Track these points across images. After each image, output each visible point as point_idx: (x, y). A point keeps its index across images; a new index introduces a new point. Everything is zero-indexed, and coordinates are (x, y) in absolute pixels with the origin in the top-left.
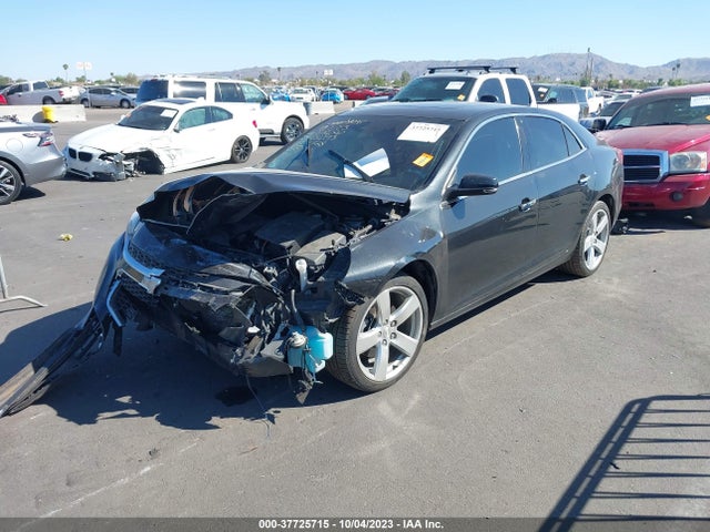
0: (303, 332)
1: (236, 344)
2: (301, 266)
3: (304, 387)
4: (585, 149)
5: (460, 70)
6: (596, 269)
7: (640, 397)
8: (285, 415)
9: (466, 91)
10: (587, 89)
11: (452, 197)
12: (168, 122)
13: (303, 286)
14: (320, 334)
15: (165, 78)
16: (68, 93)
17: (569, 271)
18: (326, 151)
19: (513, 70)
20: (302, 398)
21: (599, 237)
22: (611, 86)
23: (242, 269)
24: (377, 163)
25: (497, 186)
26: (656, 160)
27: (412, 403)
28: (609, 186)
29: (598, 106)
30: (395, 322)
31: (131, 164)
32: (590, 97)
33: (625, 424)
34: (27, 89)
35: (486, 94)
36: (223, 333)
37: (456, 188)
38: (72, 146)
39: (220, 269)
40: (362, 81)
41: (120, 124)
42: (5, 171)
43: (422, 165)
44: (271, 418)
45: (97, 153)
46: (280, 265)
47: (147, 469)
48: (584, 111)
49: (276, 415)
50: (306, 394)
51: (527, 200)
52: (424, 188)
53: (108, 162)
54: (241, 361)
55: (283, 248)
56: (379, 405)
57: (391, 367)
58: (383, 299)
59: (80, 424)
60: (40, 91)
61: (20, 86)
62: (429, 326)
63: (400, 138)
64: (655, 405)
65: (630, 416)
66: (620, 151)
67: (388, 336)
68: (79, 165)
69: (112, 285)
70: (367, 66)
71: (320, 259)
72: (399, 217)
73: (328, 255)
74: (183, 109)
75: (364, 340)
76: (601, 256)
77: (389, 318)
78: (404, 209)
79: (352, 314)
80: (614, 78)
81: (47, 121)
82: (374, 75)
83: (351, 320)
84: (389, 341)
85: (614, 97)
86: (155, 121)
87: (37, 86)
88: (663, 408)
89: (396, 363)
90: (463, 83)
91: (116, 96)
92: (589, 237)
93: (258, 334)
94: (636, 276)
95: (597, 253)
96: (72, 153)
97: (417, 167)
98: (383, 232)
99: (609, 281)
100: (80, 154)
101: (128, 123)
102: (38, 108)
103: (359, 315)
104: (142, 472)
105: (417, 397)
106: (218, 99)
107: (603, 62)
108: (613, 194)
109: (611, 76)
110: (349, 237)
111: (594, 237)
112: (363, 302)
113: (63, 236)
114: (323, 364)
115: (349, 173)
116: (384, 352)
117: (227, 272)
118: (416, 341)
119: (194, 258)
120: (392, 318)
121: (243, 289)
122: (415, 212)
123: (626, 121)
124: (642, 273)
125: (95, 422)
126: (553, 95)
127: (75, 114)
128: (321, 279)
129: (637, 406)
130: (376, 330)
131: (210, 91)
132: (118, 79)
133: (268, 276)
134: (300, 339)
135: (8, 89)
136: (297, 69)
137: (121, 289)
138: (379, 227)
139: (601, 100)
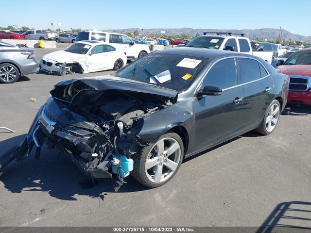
0: (119, 158)
1: (87, 161)
2: (120, 125)
3: (118, 184)
4: (269, 75)
5: (218, 34)
6: (272, 131)
7: (285, 201)
8: (109, 196)
9: (219, 44)
10: (278, 45)
11: (199, 96)
12: (87, 50)
13: (121, 135)
14: (127, 159)
15: (88, 31)
16: (50, 36)
17: (258, 132)
18: (143, 69)
19: (242, 35)
20: (117, 189)
21: (274, 117)
22: (291, 44)
23: (91, 125)
24: (165, 77)
25: (221, 91)
26: (306, 81)
27: (172, 195)
28: (281, 93)
29: (283, 53)
30: (167, 154)
31: (69, 68)
32: (280, 49)
33: (276, 216)
34: (33, 33)
35: (229, 46)
36: (82, 155)
37: (201, 91)
38: (44, 59)
39: (81, 124)
40: (178, 37)
41: (66, 51)
42: (12, 69)
43: (186, 79)
44: (102, 197)
45: (54, 63)
46: (111, 124)
47: (38, 219)
48: (276, 55)
49: (105, 196)
50: (119, 187)
51: (238, 98)
52: (185, 90)
53: (59, 67)
54: (88, 170)
55: (113, 116)
56: (155, 195)
57: (164, 176)
58: (160, 143)
59: (13, 192)
60: (39, 34)
61: (31, 31)
62: (184, 157)
63: (177, 66)
64: (293, 206)
65: (279, 211)
66: (287, 76)
67: (163, 161)
68: (46, 67)
69: (36, 127)
70: (181, 30)
71: (130, 122)
72: (171, 104)
73: (134, 121)
74: (93, 45)
75: (150, 163)
76: (274, 126)
77: (163, 152)
78: (174, 100)
79: (143, 150)
80: (292, 40)
81: (40, 47)
82: (184, 34)
83: (143, 153)
84: (163, 163)
85: (291, 49)
86: (81, 50)
87: (37, 32)
88: (297, 208)
89: (166, 174)
90: (218, 40)
91: (71, 38)
92: (269, 117)
93: (97, 157)
94: (292, 137)
95: (273, 124)
96: (44, 62)
97: (184, 80)
98: (162, 111)
99: (278, 138)
100: (47, 62)
101: (69, 50)
102: (36, 42)
103: (147, 151)
104: (34, 221)
105: (175, 192)
106: (110, 41)
107: (287, 33)
108: (282, 97)
109: (291, 39)
110: (146, 112)
111: (271, 116)
112: (148, 145)
113: (32, 99)
114: (128, 174)
115: (152, 81)
116: (160, 168)
117: (83, 126)
118: (177, 164)
119: (70, 118)
120: (165, 152)
121: (90, 135)
122: (179, 102)
123: (294, 61)
124: (294, 135)
125: (20, 192)
126: (262, 47)
127: (52, 45)
128: (129, 132)
129: (283, 206)
130: (156, 158)
131: (108, 38)
132: (73, 31)
133: (104, 129)
134: (116, 161)
135: (25, 33)
136: (151, 30)
137: (40, 129)
138: (161, 108)
139: (285, 50)
